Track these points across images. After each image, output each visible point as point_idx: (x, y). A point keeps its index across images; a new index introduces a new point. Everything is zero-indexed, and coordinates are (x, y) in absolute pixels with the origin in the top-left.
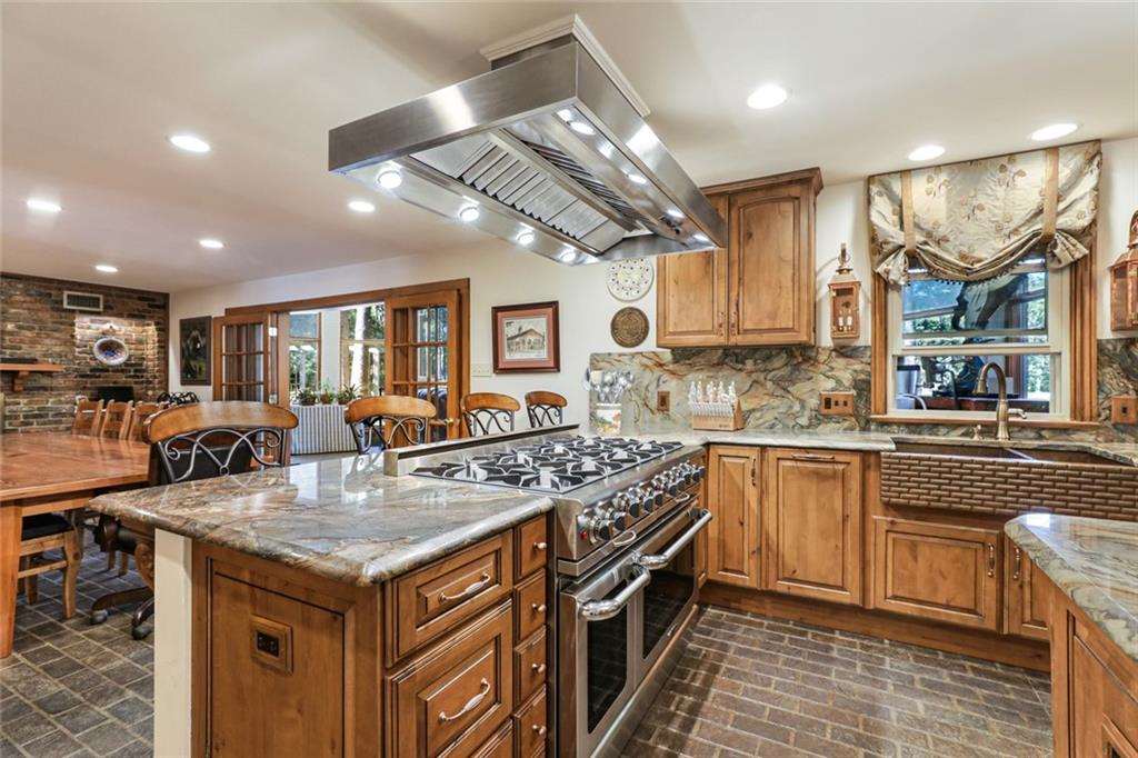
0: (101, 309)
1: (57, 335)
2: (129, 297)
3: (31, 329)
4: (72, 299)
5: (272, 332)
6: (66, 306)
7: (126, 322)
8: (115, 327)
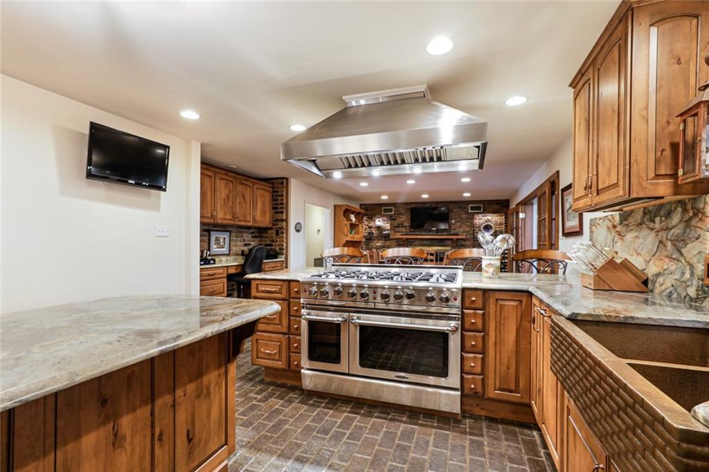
0: (482, 211)
1: (467, 223)
2: (492, 204)
3: (459, 222)
4: (472, 208)
5: (521, 215)
6: (470, 211)
7: (495, 215)
8: (489, 218)
